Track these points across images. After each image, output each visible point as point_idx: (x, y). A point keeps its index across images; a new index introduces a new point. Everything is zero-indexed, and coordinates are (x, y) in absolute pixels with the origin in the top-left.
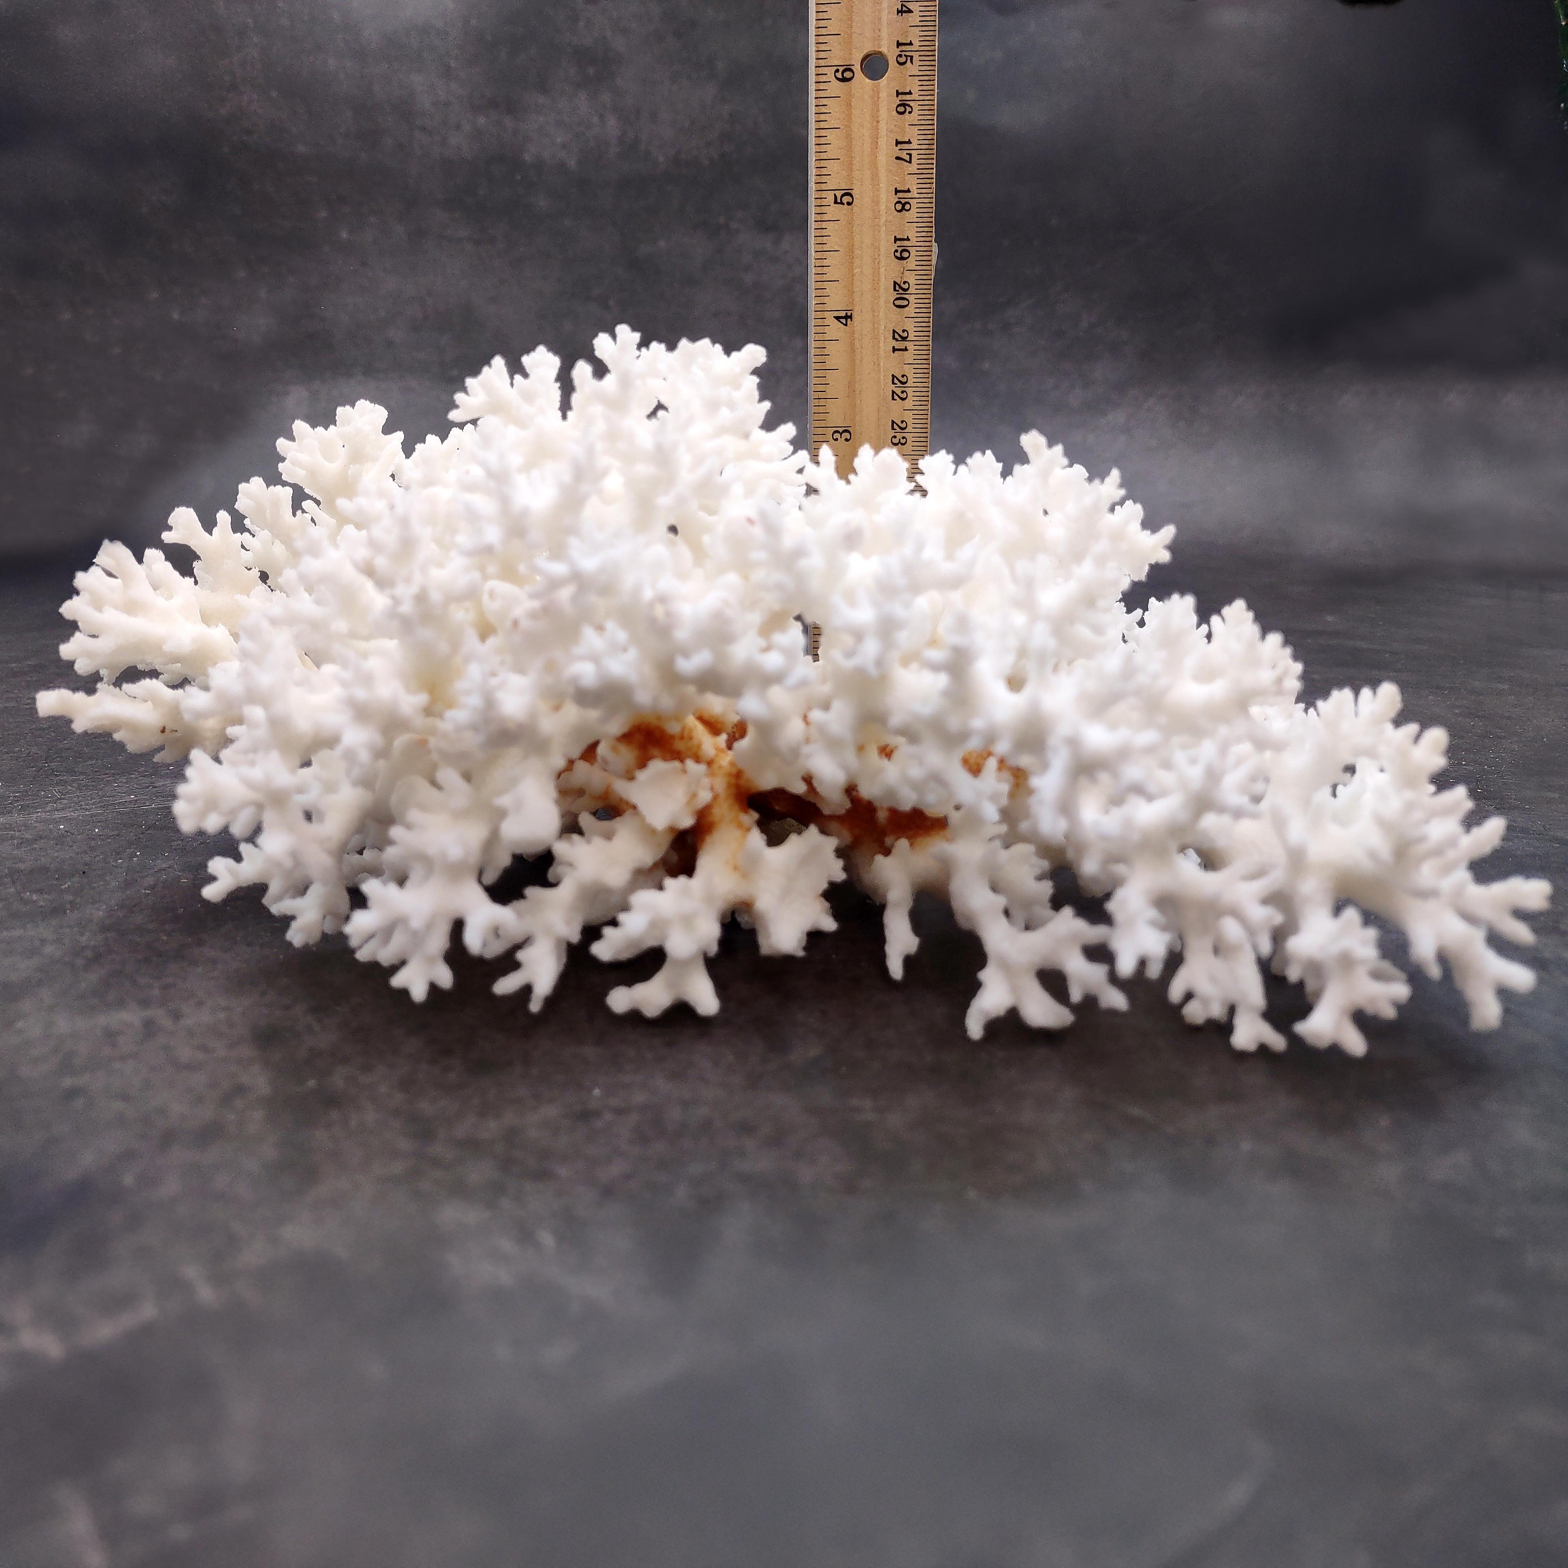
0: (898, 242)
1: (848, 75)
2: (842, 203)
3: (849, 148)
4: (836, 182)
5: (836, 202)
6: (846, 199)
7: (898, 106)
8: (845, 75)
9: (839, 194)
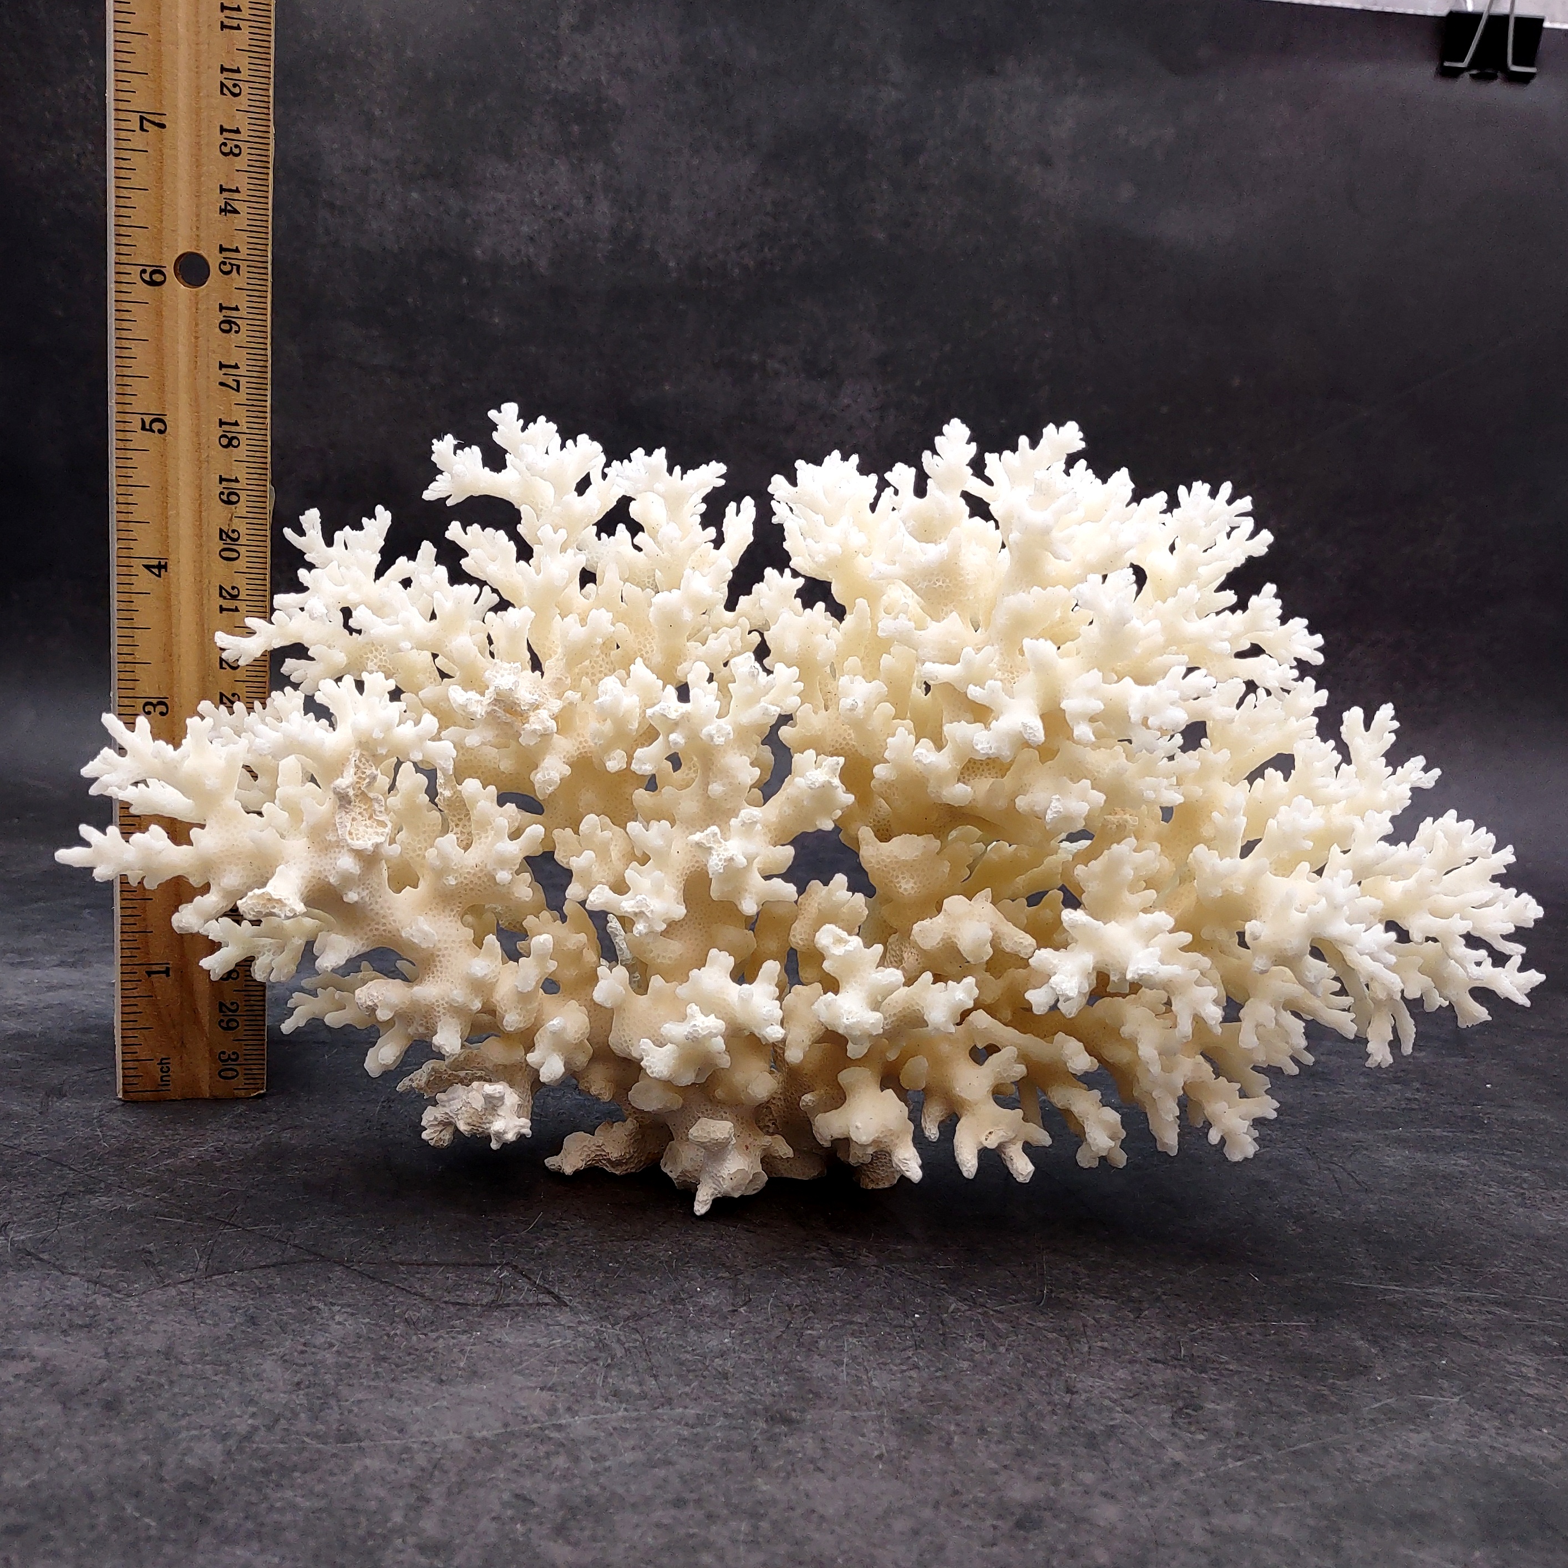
0: (225, 484)
1: (158, 278)
2: (153, 431)
3: (160, 366)
4: (144, 402)
5: (143, 428)
6: (156, 426)
7: (222, 322)
8: (154, 278)
9: (148, 419)
